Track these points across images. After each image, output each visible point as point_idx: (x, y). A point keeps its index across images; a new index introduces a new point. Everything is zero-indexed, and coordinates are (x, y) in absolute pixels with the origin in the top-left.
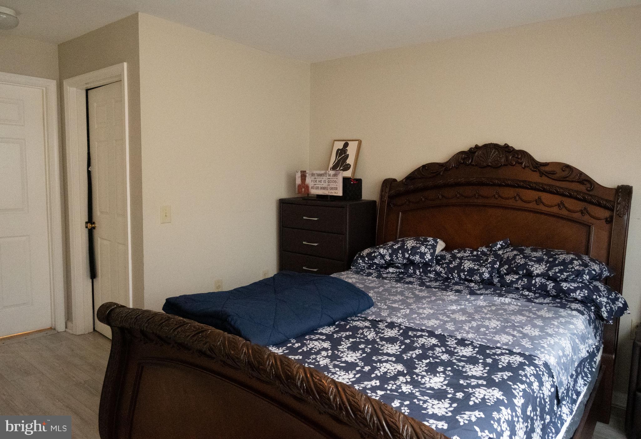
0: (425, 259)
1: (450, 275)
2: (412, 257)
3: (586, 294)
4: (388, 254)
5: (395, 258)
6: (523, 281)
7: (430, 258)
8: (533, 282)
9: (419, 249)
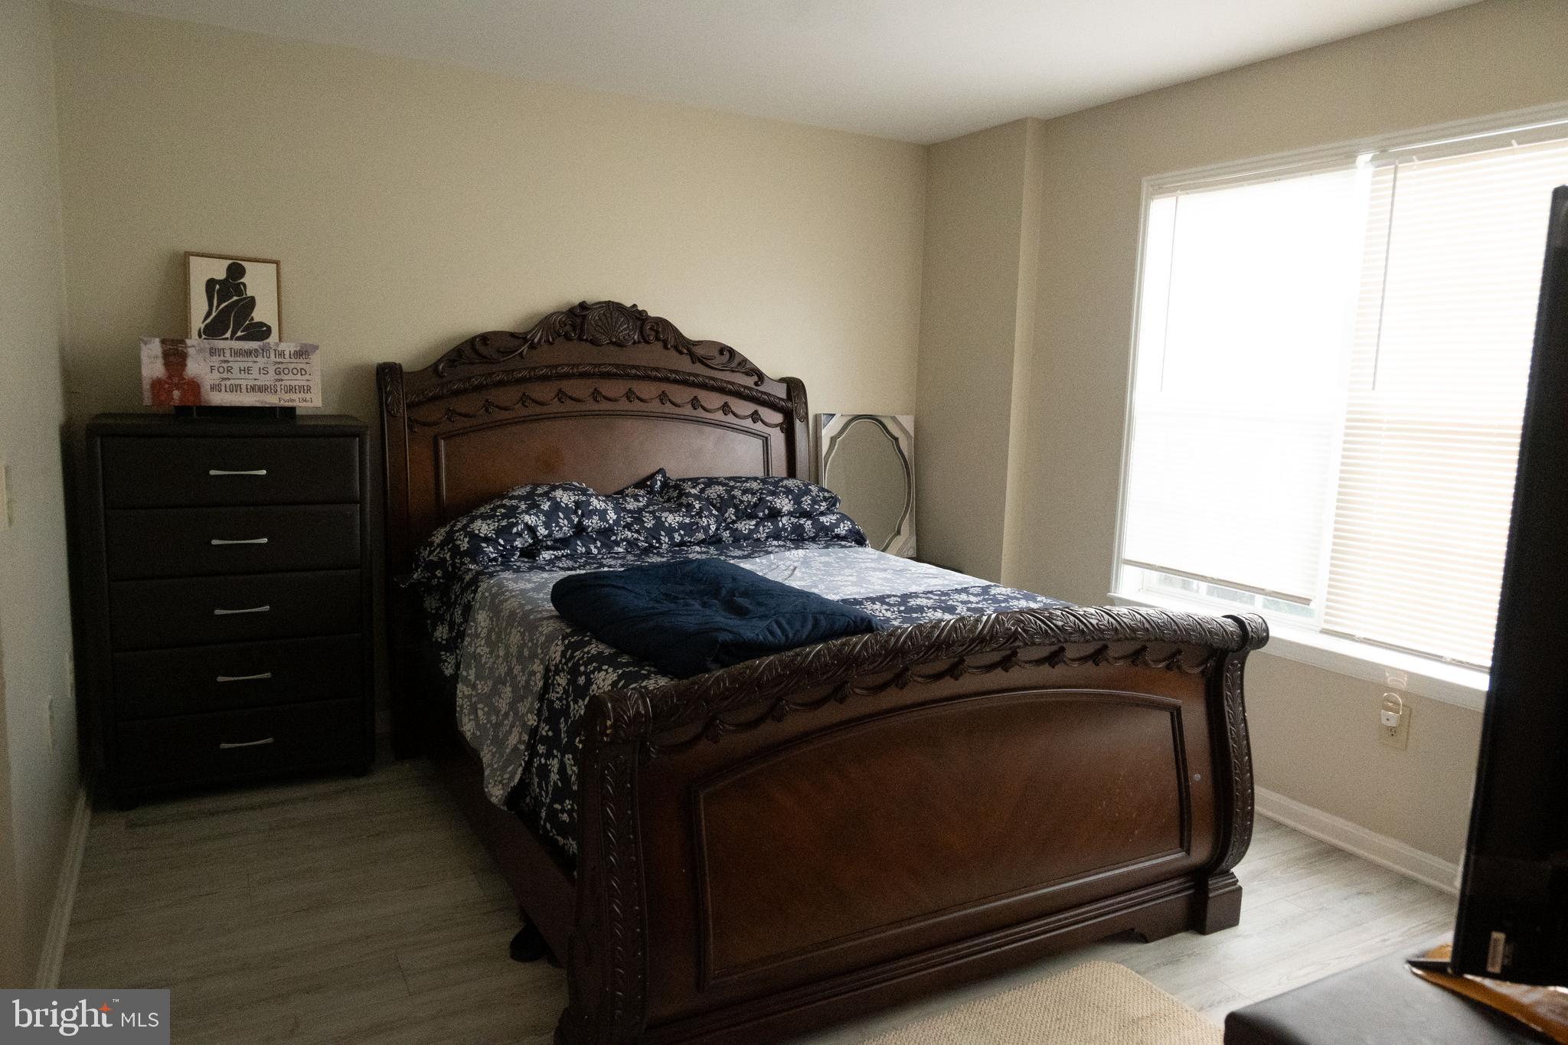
0: (607, 522)
1: (654, 541)
2: (587, 521)
3: (851, 526)
4: (540, 523)
5: (557, 529)
6: (765, 526)
7: (615, 517)
8: (780, 525)
9: (590, 505)
